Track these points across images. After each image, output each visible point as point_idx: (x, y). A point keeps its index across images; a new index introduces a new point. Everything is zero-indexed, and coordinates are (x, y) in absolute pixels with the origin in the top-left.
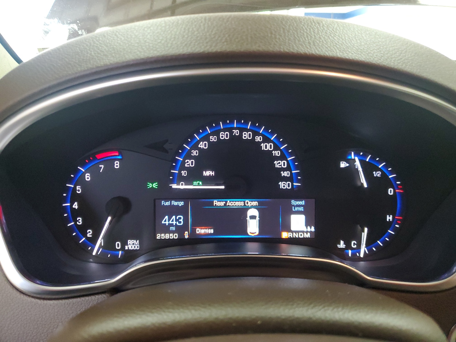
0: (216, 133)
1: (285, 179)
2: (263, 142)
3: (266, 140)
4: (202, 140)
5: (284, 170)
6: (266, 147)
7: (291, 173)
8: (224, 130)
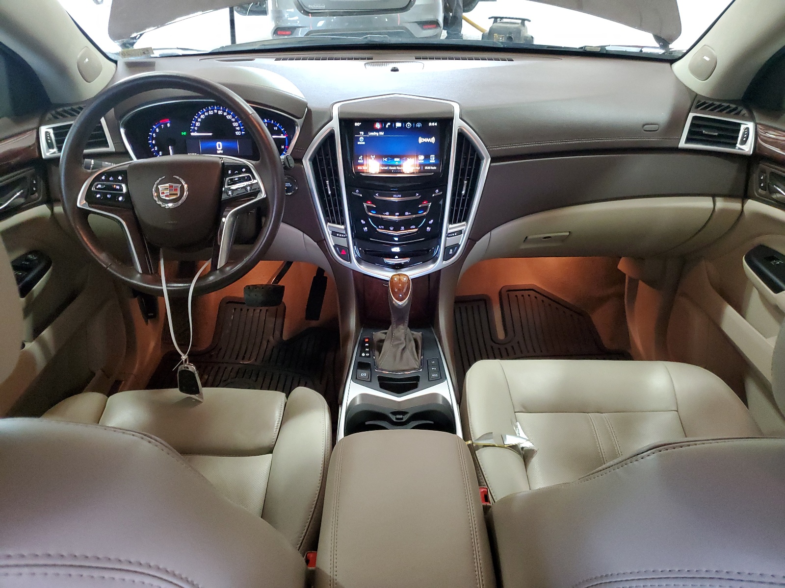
0: (207, 111)
1: (238, 131)
2: (227, 115)
3: (229, 114)
4: (202, 114)
5: (237, 127)
6: (229, 117)
7: (240, 128)
8: (211, 110)
